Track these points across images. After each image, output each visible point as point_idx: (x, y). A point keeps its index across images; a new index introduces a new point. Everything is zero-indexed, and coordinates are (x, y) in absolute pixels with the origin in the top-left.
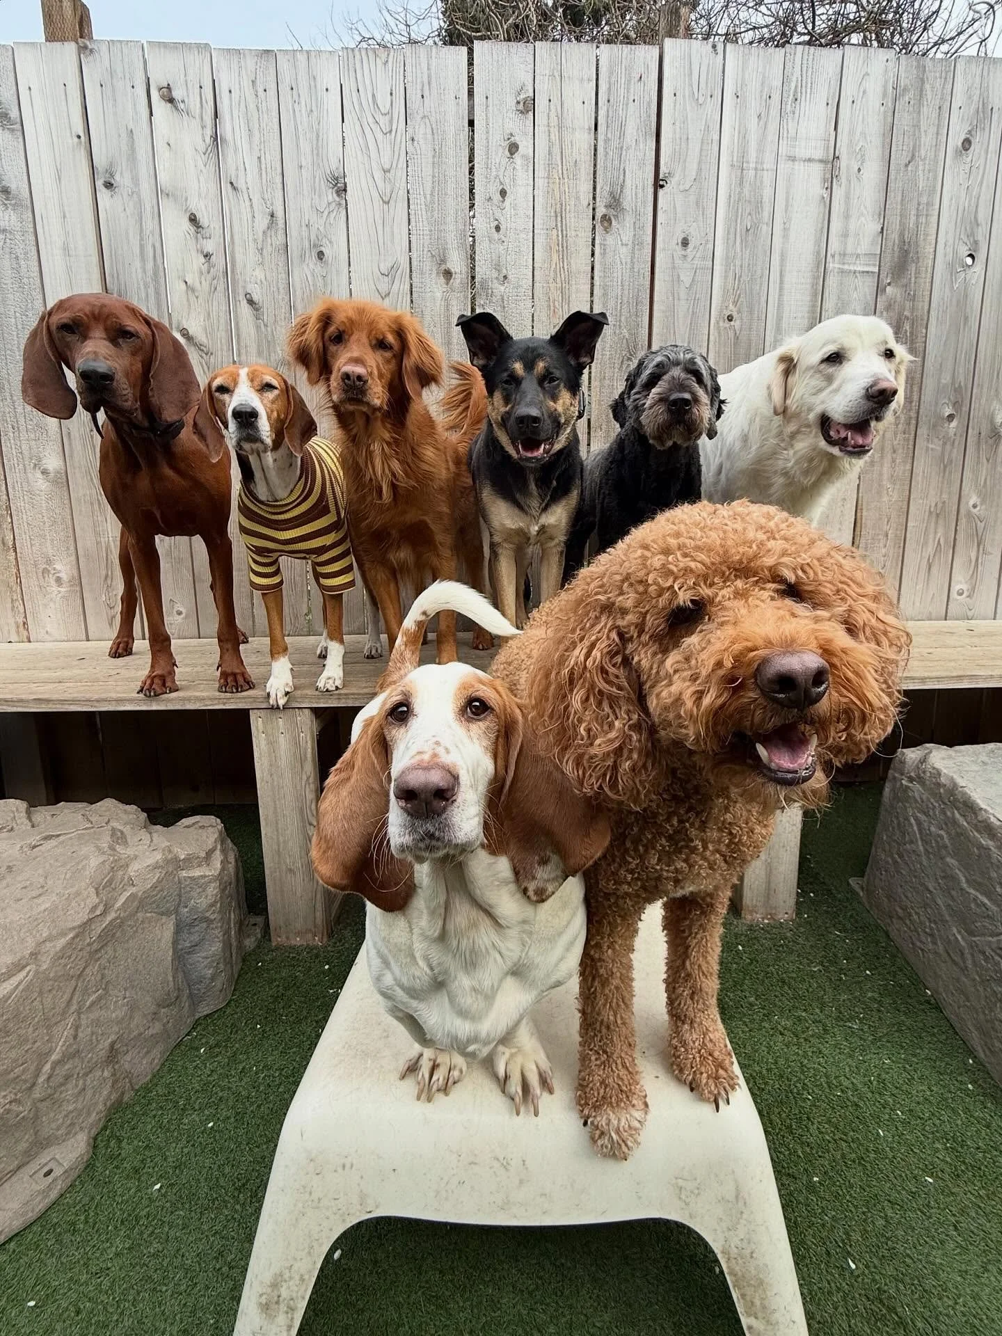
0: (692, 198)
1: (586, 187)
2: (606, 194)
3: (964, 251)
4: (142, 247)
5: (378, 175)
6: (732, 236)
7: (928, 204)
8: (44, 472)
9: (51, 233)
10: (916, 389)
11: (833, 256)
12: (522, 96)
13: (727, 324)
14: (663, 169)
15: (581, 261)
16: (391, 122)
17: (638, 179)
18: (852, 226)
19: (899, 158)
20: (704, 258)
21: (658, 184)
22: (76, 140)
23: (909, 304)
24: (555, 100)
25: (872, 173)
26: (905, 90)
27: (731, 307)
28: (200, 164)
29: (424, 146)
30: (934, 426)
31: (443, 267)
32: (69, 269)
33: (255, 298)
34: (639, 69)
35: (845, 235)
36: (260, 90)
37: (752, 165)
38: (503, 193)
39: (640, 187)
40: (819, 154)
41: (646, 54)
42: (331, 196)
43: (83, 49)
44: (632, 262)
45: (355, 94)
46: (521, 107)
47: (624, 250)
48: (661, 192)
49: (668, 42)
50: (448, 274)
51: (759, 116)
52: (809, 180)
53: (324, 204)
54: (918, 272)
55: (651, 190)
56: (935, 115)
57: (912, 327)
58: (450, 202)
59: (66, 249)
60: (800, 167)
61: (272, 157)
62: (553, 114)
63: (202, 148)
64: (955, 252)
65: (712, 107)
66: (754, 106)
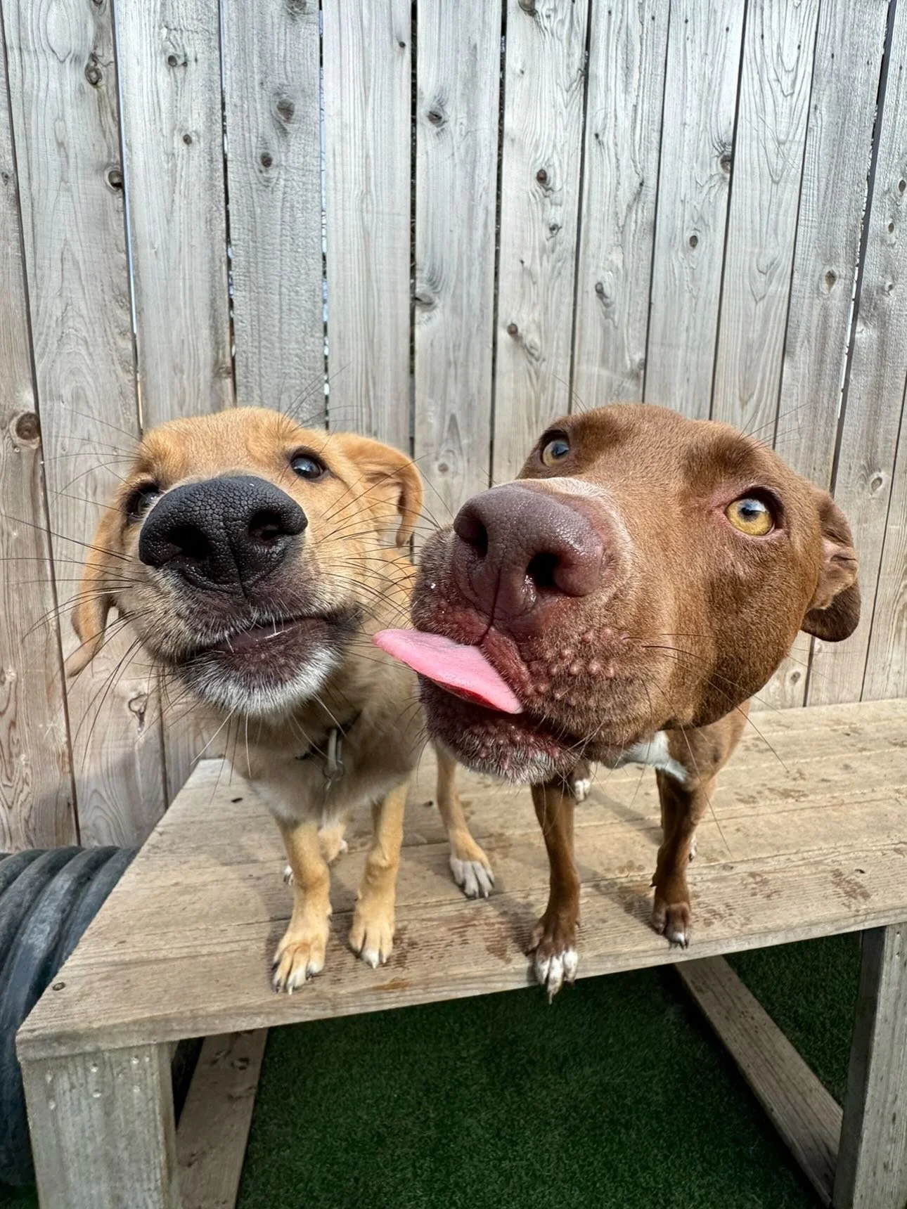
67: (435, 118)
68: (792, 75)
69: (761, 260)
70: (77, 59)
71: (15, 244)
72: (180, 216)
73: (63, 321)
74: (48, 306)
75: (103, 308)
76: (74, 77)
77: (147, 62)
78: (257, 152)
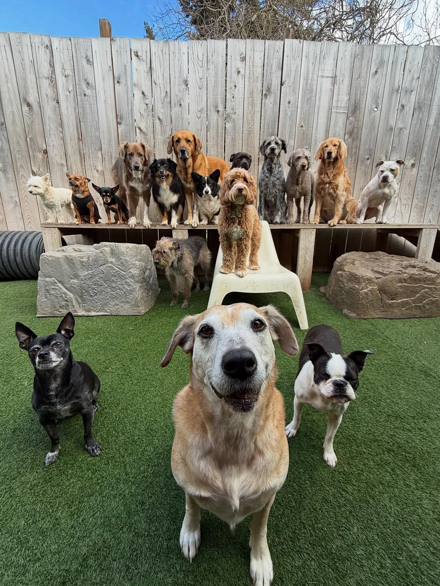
0: (292, 89)
1: (260, 85)
2: (266, 87)
3: (374, 106)
4: (128, 102)
5: (198, 80)
6: (303, 101)
7: (363, 91)
8: (97, 171)
9: (101, 97)
10: (358, 150)
11: (334, 107)
12: (242, 56)
13: (301, 128)
14: (283, 80)
15: (258, 108)
16: (203, 63)
17: (276, 82)
18: (340, 99)
19: (355, 76)
20: (295, 107)
21: (282, 84)
22: (109, 68)
23: (356, 123)
24: (252, 57)
25: (347, 81)
26: (358, 55)
27: (302, 123)
28: (146, 76)
29: (212, 72)
30: (363, 161)
31: (217, 109)
32: (106, 108)
33: (161, 118)
34: (277, 48)
35: (338, 101)
36: (164, 53)
37: (310, 79)
38: (235, 86)
39: (276, 85)
40: (331, 75)
41: (279, 43)
42: (184, 86)
43: (112, 40)
44: (273, 108)
45: (192, 55)
46: (241, 59)
47: (271, 105)
48: (282, 87)
49: (286, 40)
50: (218, 111)
51: (313, 63)
52: (327, 84)
53: (182, 89)
54: (359, 113)
55: (280, 86)
56: (367, 63)
57: (357, 130)
58: (220, 89)
59: (105, 101)
60: (324, 79)
61: (167, 75)
62: (251, 62)
63: (146, 71)
64: (371, 106)
65: (298, 60)
66: (311, 60)
67: (118, 82)
68: (201, 62)
69: (199, 108)
70: (48, 78)
71: (40, 116)
72: (69, 108)
73: (50, 130)
74: (47, 128)
75: (57, 128)
76: (48, 82)
77: (61, 76)
78: (83, 94)
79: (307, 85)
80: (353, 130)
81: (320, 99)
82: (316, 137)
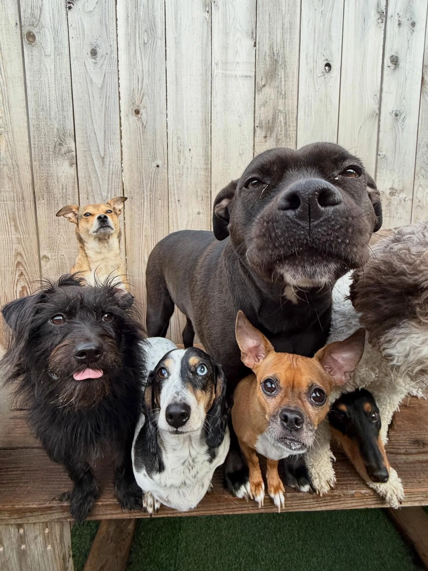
79: (136, 7)
80: (274, 119)
81: (177, 43)
82: (179, 138)
